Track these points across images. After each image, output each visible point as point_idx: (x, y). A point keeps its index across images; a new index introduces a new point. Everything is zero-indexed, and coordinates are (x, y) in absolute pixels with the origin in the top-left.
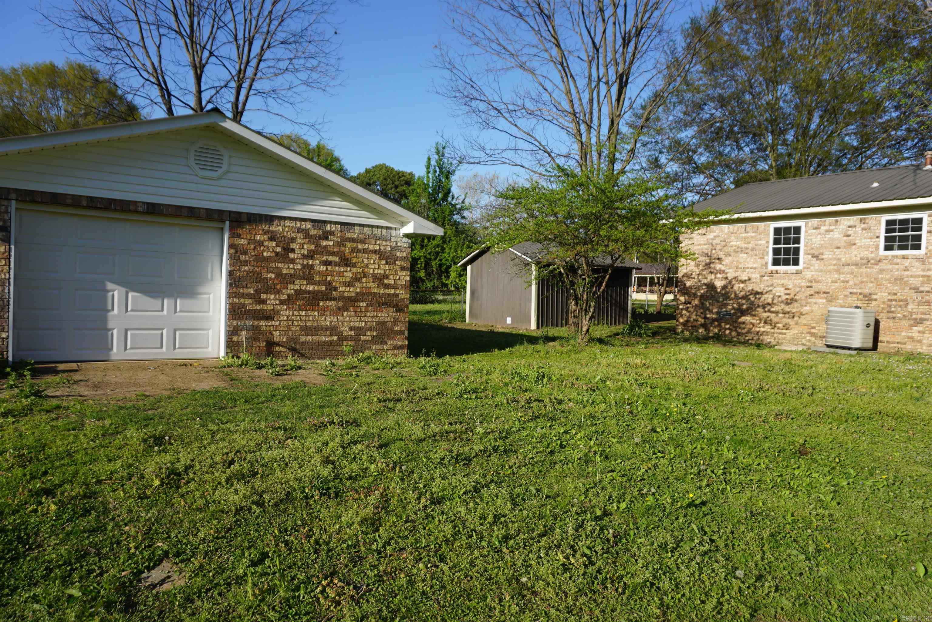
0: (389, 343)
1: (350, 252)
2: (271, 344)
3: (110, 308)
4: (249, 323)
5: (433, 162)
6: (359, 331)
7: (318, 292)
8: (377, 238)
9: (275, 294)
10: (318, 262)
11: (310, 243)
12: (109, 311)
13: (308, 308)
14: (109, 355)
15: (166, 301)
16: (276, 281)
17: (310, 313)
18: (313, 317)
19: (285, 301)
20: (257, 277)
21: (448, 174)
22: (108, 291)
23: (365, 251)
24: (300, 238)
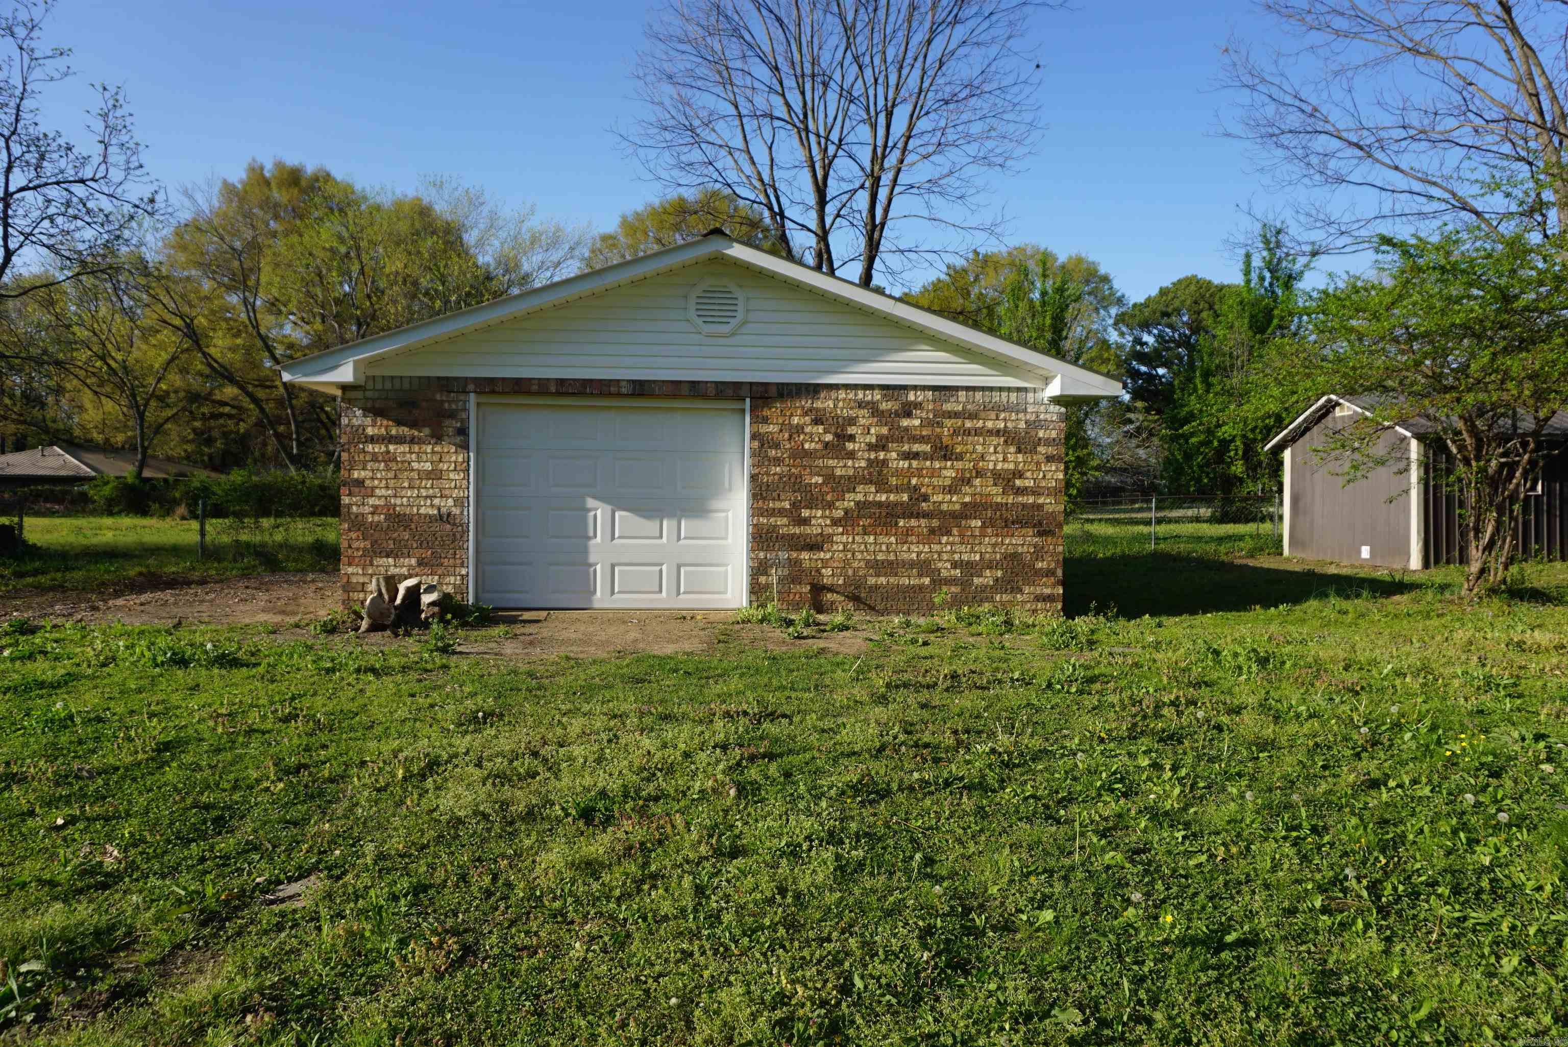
0: (1027, 590)
1: (952, 436)
2: (818, 589)
3: (591, 534)
4: (783, 555)
5: (1257, 262)
6: (970, 568)
7: (896, 504)
8: (999, 409)
9: (823, 509)
10: (894, 455)
11: (880, 424)
12: (589, 538)
13: (879, 530)
14: (590, 601)
15: (665, 523)
16: (825, 489)
17: (882, 539)
18: (888, 545)
19: (840, 520)
20: (796, 484)
21: (1289, 280)
22: (589, 510)
23: (977, 432)
24: (864, 417)
